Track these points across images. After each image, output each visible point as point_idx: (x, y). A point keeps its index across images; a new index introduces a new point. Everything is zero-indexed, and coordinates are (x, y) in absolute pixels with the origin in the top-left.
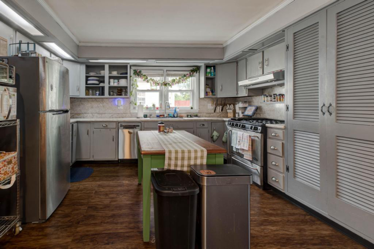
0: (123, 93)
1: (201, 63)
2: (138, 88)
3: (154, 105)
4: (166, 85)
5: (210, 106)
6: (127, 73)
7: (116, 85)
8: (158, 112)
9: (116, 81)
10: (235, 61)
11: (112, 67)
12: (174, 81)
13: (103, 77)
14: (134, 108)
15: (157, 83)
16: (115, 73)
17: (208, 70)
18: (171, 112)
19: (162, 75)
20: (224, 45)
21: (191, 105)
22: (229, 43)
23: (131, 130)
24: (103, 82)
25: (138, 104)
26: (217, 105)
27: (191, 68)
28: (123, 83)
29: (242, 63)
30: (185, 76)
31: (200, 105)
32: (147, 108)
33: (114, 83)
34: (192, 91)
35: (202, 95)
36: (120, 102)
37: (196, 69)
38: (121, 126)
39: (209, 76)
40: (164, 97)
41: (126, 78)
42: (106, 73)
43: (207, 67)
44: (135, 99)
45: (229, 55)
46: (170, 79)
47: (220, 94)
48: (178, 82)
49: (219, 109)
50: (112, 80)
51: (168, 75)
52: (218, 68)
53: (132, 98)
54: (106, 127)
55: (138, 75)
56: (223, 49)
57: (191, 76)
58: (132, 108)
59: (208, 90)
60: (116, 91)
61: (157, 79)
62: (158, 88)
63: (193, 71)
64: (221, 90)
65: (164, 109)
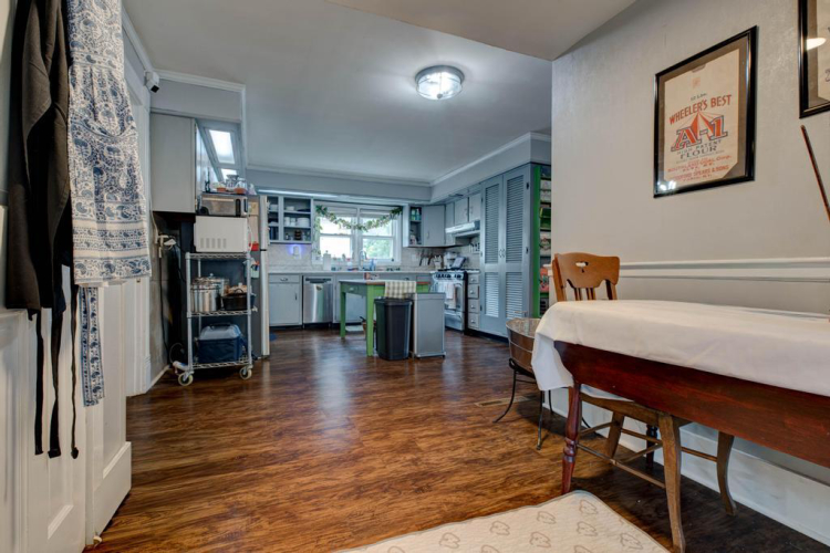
0: (304, 237)
1: (405, 204)
2: (321, 231)
3: (344, 256)
4: (360, 228)
5: (415, 258)
6: (309, 210)
7: (293, 225)
8: (350, 264)
9: (294, 219)
10: (443, 204)
11: (288, 200)
12: (370, 223)
13: (276, 214)
14: (317, 258)
15: (349, 226)
16: (291, 209)
17: (413, 212)
18: (367, 265)
19: (355, 215)
20: (431, 185)
21: (391, 256)
22: (436, 182)
23: (320, 285)
24: (277, 220)
25: (323, 252)
26: (423, 256)
27: (393, 208)
28: (303, 223)
29: (449, 207)
30: (384, 217)
31: (402, 256)
32: (335, 259)
33: (291, 223)
34: (393, 238)
35: (406, 244)
36: (296, 249)
37: (398, 210)
38: (307, 280)
39: (414, 219)
40: (357, 245)
41: (309, 216)
42: (280, 208)
43: (412, 208)
44: (318, 246)
45: (437, 196)
46: (365, 221)
47: (427, 242)
48: (376, 226)
49: (425, 261)
50: (287, 219)
51: (363, 216)
52: (424, 210)
53: (314, 246)
54: (285, 282)
55: (324, 213)
56: (430, 189)
57: (392, 218)
58: (314, 258)
59: (413, 237)
60: (292, 234)
61: (348, 219)
62: (349, 232)
63: (395, 212)
64: (428, 238)
65: (357, 260)
